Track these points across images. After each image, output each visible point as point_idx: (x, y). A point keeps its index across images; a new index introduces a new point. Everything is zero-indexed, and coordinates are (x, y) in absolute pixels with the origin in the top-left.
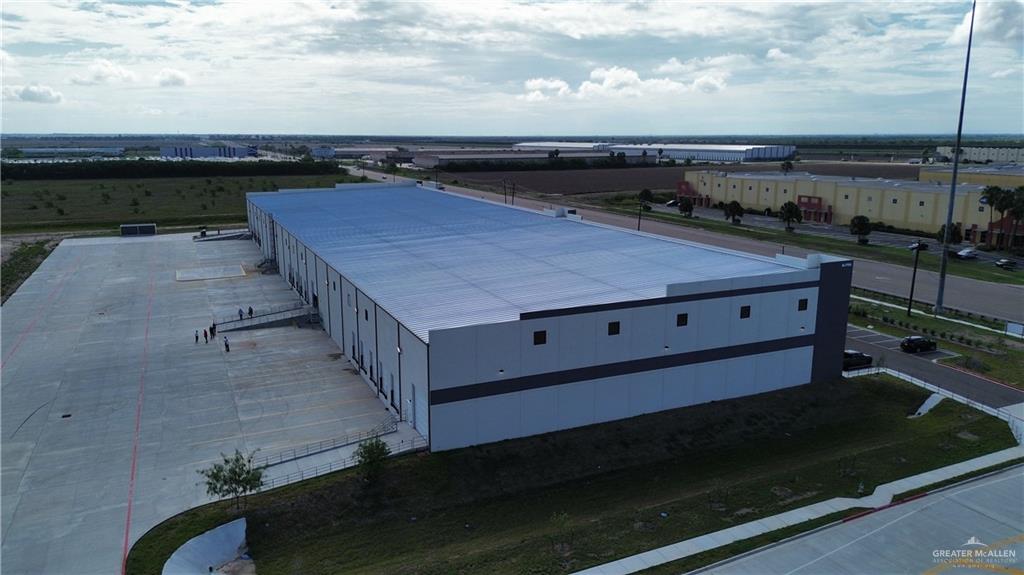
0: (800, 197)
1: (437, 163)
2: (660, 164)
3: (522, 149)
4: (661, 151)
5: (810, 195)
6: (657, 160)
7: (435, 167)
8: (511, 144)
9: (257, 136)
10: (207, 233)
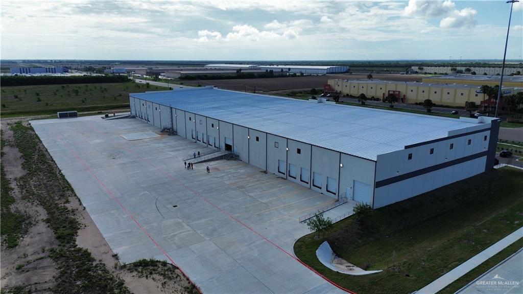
0: (389, 91)
1: (180, 76)
2: (289, 76)
3: (212, 68)
4: (289, 69)
5: (394, 90)
6: (288, 74)
7: (179, 78)
8: (204, 65)
9: (51, 61)
10: (109, 115)
